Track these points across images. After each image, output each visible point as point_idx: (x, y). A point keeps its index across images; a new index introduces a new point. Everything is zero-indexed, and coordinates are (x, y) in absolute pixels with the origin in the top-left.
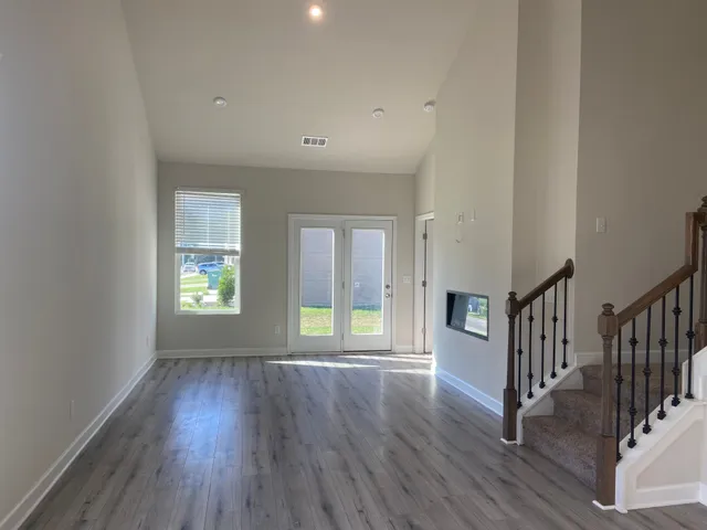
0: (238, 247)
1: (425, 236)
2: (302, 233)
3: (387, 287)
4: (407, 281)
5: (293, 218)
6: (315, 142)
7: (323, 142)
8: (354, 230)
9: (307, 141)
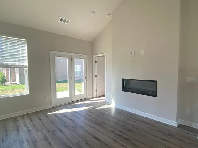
0: (26, 64)
1: (96, 62)
2: (56, 59)
3: (85, 78)
4: (91, 76)
5: (52, 52)
6: (65, 21)
7: (68, 22)
8: (75, 59)
9: (61, 20)
